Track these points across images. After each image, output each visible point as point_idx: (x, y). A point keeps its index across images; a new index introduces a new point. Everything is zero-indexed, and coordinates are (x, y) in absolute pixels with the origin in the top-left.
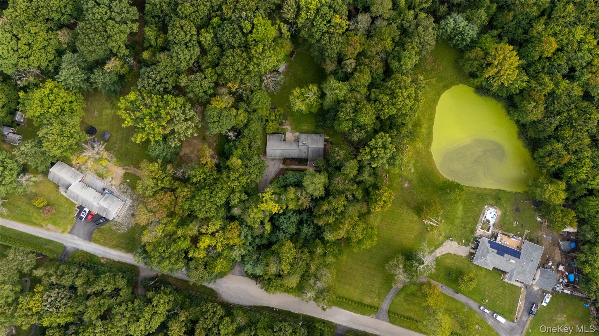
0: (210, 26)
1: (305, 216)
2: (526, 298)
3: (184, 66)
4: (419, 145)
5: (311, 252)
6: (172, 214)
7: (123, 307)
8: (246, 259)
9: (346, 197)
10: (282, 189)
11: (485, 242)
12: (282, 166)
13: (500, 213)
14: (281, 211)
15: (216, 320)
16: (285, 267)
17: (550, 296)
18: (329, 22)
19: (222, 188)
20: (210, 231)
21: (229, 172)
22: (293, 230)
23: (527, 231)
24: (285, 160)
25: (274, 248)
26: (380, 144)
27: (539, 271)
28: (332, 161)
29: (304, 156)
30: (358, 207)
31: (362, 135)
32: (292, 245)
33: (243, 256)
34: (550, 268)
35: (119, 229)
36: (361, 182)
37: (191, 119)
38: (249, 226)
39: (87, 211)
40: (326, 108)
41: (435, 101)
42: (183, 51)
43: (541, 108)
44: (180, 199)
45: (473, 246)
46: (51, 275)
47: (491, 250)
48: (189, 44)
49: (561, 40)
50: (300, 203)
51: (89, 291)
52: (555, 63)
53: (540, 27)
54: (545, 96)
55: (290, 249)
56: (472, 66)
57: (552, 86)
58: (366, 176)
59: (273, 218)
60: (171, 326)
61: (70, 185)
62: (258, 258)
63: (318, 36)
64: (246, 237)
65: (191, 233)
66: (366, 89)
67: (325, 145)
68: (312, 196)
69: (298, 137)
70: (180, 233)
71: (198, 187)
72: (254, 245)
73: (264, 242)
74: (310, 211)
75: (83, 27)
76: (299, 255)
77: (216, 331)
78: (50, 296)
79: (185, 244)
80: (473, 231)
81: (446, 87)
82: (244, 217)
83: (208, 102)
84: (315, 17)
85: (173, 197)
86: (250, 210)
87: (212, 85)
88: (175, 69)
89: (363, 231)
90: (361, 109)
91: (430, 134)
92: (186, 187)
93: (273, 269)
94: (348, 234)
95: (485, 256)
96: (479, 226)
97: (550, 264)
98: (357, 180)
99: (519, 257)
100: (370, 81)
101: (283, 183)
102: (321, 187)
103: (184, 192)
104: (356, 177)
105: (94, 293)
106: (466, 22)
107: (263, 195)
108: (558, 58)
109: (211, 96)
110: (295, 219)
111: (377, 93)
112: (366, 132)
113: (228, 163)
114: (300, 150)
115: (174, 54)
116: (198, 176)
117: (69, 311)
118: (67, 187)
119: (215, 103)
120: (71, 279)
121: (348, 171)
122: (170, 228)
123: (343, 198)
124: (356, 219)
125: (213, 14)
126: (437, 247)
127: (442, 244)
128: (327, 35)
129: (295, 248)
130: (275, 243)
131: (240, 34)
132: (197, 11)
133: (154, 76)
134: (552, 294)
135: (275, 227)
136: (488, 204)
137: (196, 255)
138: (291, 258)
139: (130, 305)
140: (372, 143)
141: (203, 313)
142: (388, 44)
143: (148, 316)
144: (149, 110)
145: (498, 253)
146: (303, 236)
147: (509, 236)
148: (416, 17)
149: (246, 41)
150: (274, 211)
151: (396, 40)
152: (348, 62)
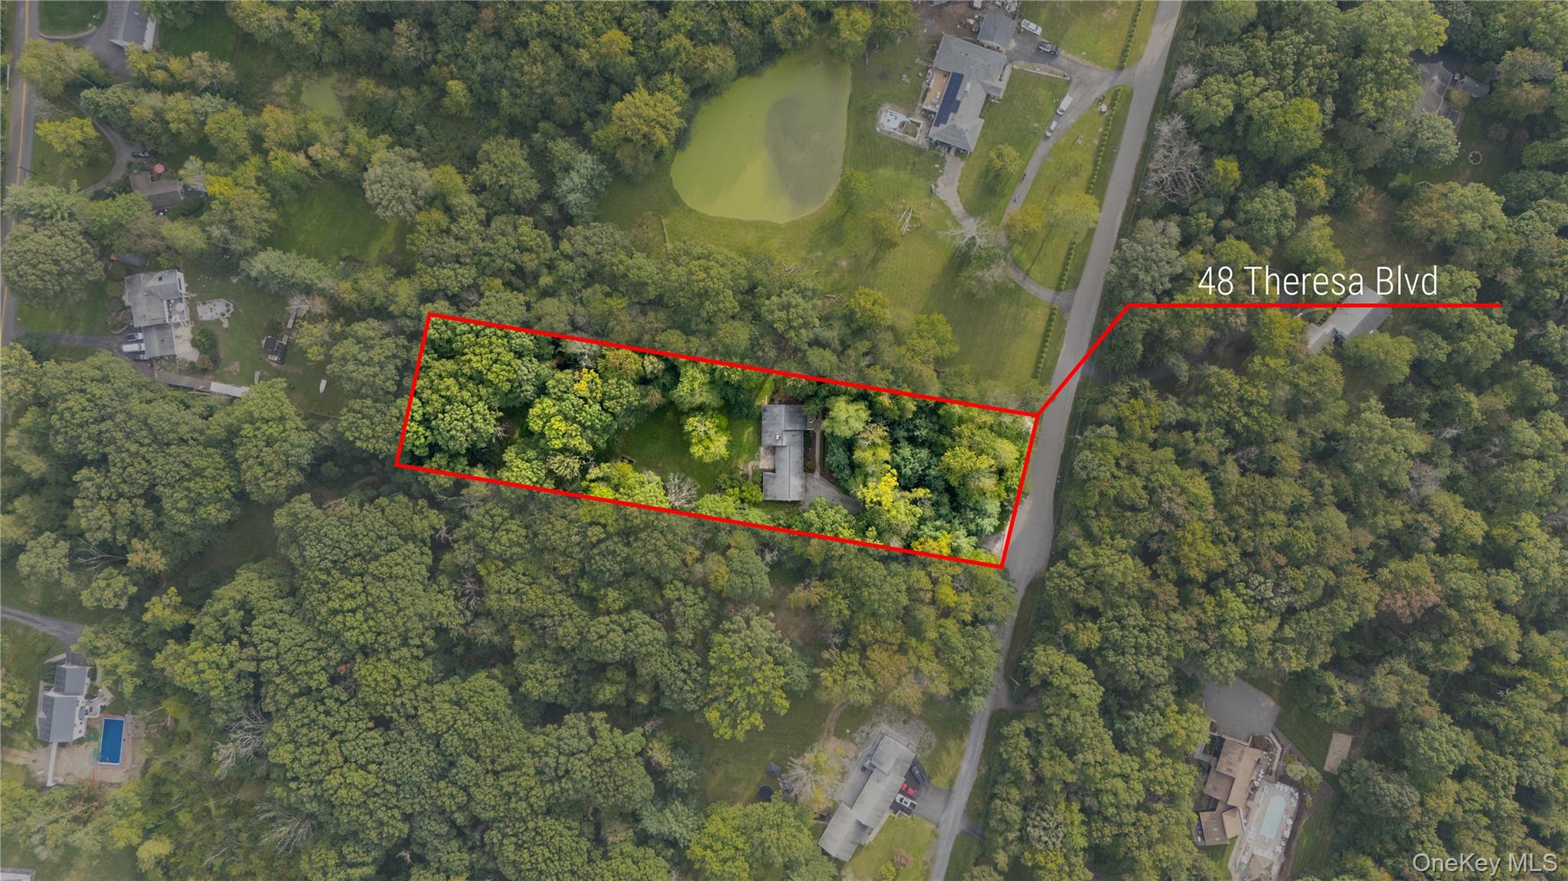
0: (595, 594)
1: (901, 433)
2: (1031, 60)
3: (661, 635)
4: (775, 243)
5: (961, 421)
6: (902, 649)
7: (1054, 720)
8: (973, 527)
9: (869, 366)
10: (857, 471)
11: (936, 133)
12: (817, 475)
13: (887, 106)
14: (894, 471)
15: (1071, 572)
16: (985, 462)
17: (1025, 21)
18: (585, 400)
19: (860, 568)
20: (930, 587)
21: (832, 558)
22: (924, 453)
23: (918, 60)
24: (808, 469)
25: (954, 483)
26: (783, 314)
27: (983, 41)
28: (810, 390)
29: (799, 438)
30: (883, 346)
31: (767, 342)
32: (948, 454)
33: (970, 534)
34: (978, 21)
35: (930, 745)
36: (843, 342)
37: (748, 620)
38: (920, 524)
39: (900, 796)
40: (722, 403)
41: (701, 217)
42: (637, 636)
43: (714, 50)
44: (878, 635)
45: (944, 151)
46: (1006, 839)
47: (949, 122)
48: (626, 625)
49: (604, 21)
50: (880, 441)
51: (1029, 777)
52: (642, 31)
53: (584, 55)
54: (695, 46)
55: (955, 456)
56: (645, 163)
57: (681, 37)
58: (832, 334)
59: (905, 485)
60: (1083, 644)
61: (859, 823)
62: (972, 510)
63: (607, 418)
64: (937, 529)
65: (932, 618)
66: (693, 339)
67: (780, 403)
68: (867, 423)
69: (768, 448)
70: (932, 635)
71: (858, 604)
72: (950, 517)
73: (945, 499)
74: (892, 425)
75: (604, 797)
76: (965, 442)
77: (1089, 571)
78: (1039, 840)
79: (951, 625)
80: (919, 151)
81: (676, 199)
82: (905, 531)
83: (718, 595)
84: (579, 423)
85: (875, 647)
86: (893, 521)
87: (690, 589)
88: (666, 650)
89: (922, 337)
90: (725, 346)
91: (756, 225)
92: (857, 628)
93: (989, 483)
94: (928, 362)
95: (961, 132)
96: (910, 139)
97: (972, 22)
98: (839, 349)
99: (961, 76)
100: (678, 332)
101: (848, 472)
102: (852, 408)
103: (866, 630)
104: (834, 351)
105: (1033, 769)
106: (573, 174)
107: (868, 500)
108: (633, 25)
109: (707, 589)
110: (906, 451)
111: (699, 320)
112: (762, 336)
113: (817, 561)
114: (790, 444)
115: (643, 650)
116: (839, 607)
117: (1062, 806)
118: (862, 827)
119: (721, 582)
120: (1012, 807)
121: (826, 364)
122: (926, 650)
123: (871, 372)
124: (903, 349)
125: (573, 590)
126: (948, 211)
127: (941, 202)
128: (607, 404)
129: (953, 448)
130: (946, 481)
131: (609, 543)
132: (570, 615)
133: (679, 683)
134: (1021, 17)
135: (921, 481)
136: (874, 126)
137: (967, 608)
138: (969, 454)
139: (1051, 710)
140: (780, 327)
141: (1062, 594)
142: (618, 303)
143: (1067, 680)
144: (736, 688)
145: (955, 111)
146: (933, 436)
147: (927, 90)
148: (569, 258)
149: (618, 534)
150: (894, 482)
151: (608, 289)
152: (649, 368)
